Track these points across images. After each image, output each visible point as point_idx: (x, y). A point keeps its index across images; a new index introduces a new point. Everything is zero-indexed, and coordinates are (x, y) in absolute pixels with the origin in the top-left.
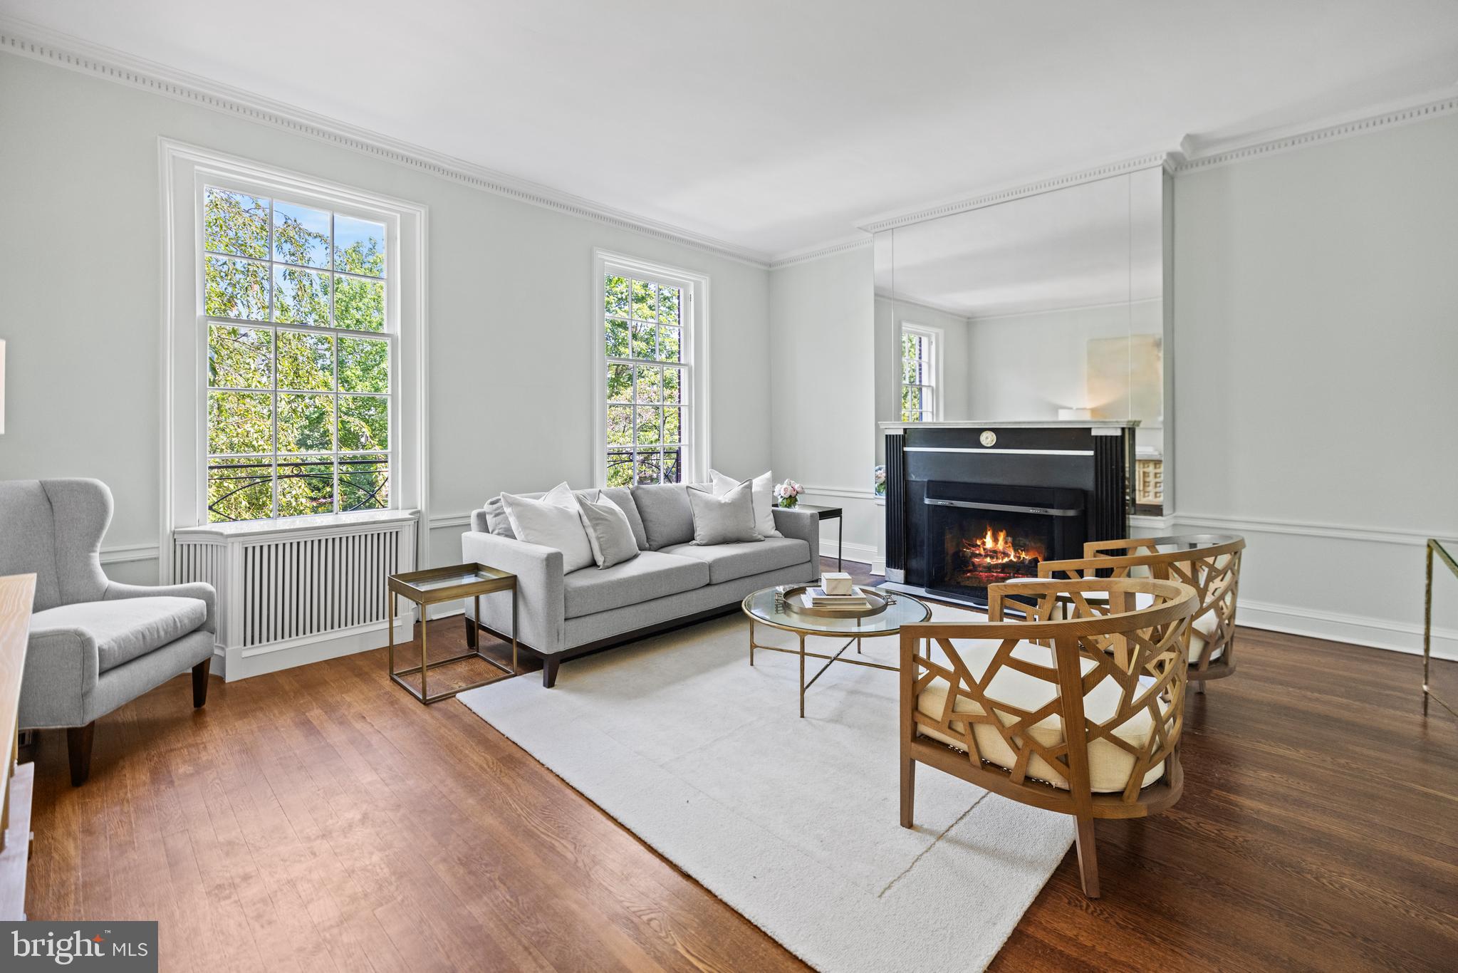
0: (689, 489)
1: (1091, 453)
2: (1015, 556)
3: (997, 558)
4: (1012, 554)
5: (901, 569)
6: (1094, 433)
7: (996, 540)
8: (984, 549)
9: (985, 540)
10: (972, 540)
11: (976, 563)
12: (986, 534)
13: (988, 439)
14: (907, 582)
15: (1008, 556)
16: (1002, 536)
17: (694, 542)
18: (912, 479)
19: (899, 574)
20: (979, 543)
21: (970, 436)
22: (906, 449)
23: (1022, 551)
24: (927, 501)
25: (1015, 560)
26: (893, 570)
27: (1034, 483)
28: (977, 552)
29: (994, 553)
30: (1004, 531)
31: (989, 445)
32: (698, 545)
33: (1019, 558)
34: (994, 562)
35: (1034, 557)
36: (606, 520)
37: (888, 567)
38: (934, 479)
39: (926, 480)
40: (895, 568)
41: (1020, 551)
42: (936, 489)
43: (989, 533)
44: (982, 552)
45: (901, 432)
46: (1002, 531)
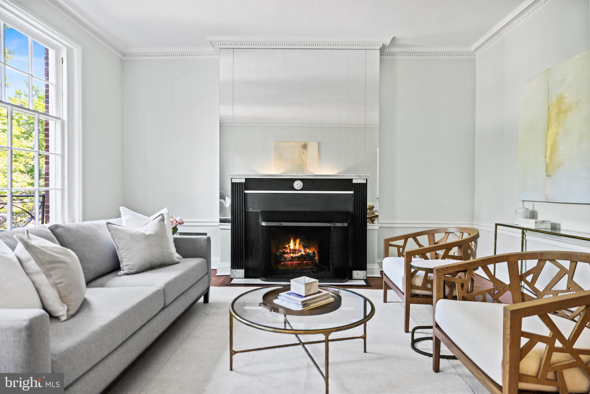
0: (109, 225)
1: (352, 192)
2: (304, 252)
3: (296, 253)
4: (303, 250)
5: (242, 269)
6: (354, 182)
7: (295, 245)
8: (290, 249)
9: (290, 245)
10: (284, 245)
11: (286, 257)
12: (291, 241)
13: (298, 185)
14: (246, 276)
15: (301, 251)
16: (298, 241)
17: (122, 272)
18: (250, 211)
19: (241, 272)
20: (287, 246)
21: (288, 183)
22: (246, 192)
23: (307, 248)
24: (264, 224)
25: (304, 253)
26: (237, 270)
27: (323, 209)
28: (286, 251)
29: (294, 251)
30: (299, 239)
31: (299, 189)
32: (127, 274)
33: (306, 252)
34: (294, 255)
35: (313, 251)
36: (64, 262)
37: (233, 269)
38: (264, 210)
39: (260, 211)
40: (238, 269)
41: (306, 249)
42: (268, 216)
43: (292, 241)
44: (289, 251)
45: (243, 181)
46: (298, 239)
